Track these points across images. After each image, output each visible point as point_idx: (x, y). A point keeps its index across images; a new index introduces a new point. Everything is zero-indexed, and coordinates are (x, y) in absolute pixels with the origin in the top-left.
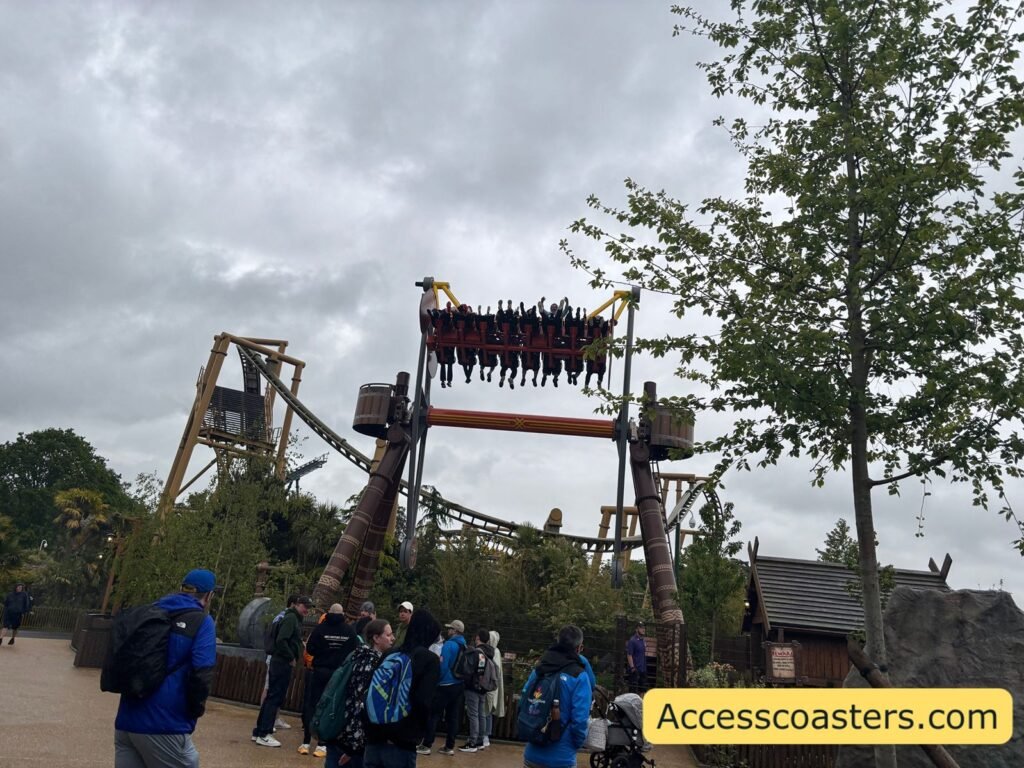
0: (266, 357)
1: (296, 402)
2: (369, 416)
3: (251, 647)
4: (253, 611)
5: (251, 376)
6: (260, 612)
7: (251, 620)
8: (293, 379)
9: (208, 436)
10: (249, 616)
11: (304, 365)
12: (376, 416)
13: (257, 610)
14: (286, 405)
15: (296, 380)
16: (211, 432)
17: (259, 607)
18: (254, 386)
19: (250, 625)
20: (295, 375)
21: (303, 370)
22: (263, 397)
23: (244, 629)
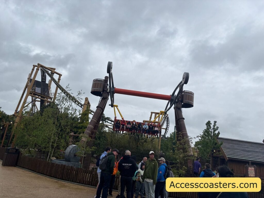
0: (51, 72)
1: (60, 85)
2: (97, 89)
3: (70, 162)
4: (70, 149)
5: (43, 78)
6: (73, 150)
7: (70, 152)
8: (58, 79)
9: (33, 94)
10: (69, 151)
11: (62, 75)
12: (100, 89)
13: (72, 149)
14: (56, 86)
15: (59, 79)
16: (34, 93)
17: (73, 148)
18: (44, 81)
19: (70, 154)
20: (59, 78)
21: (61, 77)
22: (47, 84)
23: (68, 155)
